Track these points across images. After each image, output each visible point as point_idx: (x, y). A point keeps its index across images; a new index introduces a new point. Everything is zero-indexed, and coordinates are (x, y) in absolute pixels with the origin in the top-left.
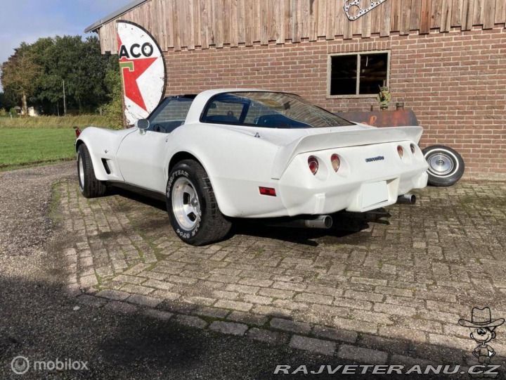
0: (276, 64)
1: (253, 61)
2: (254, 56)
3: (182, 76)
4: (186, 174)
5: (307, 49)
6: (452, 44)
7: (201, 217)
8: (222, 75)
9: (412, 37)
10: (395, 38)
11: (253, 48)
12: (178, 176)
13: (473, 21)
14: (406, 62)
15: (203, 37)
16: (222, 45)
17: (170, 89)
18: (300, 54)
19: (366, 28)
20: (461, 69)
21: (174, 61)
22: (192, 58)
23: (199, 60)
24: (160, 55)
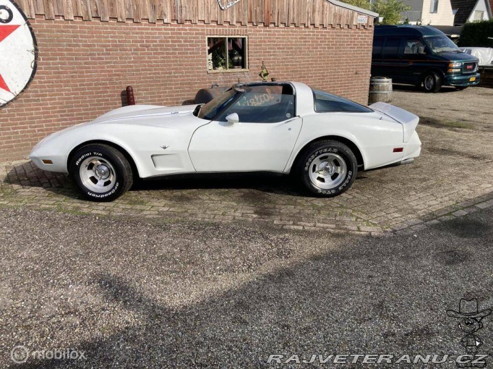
0: (164, 42)
1: (142, 37)
2: (142, 33)
3: (59, 50)
4: (335, 150)
5: (190, 30)
6: (281, 35)
7: (351, 176)
8: (110, 50)
9: (260, 27)
10: (250, 27)
11: (141, 25)
12: (323, 153)
13: (291, 21)
14: (257, 45)
15: (84, 7)
16: (107, 18)
17: (42, 64)
18: (184, 34)
19: (233, 17)
20: (286, 52)
21: (45, 31)
22: (71, 30)
23: (79, 32)
24: (25, 22)
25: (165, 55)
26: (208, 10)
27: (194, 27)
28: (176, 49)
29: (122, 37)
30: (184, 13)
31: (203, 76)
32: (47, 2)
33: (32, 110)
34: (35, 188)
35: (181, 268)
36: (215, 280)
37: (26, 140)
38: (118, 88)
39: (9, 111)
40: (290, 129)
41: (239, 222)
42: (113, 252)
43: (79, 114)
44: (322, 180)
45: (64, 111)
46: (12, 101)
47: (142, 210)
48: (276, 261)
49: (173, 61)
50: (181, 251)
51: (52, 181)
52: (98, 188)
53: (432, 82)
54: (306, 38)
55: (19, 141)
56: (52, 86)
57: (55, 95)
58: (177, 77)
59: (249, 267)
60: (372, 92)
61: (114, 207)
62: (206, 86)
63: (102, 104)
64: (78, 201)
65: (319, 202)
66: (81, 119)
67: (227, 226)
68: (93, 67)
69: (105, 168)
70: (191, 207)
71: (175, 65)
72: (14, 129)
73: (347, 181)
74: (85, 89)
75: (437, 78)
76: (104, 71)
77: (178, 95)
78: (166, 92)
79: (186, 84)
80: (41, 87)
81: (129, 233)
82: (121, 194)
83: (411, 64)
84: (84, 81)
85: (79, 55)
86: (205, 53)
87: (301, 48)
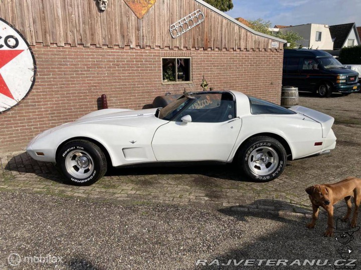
0: (130, 61)
1: (114, 58)
2: (114, 55)
3: (52, 68)
4: (269, 144)
5: (149, 53)
6: (216, 56)
7: (282, 165)
8: (89, 68)
9: (201, 51)
10: (193, 51)
11: (114, 49)
12: (259, 146)
13: (223, 46)
14: (199, 64)
15: (72, 37)
16: (89, 45)
17: (39, 78)
18: (145, 56)
19: (181, 44)
20: (219, 69)
21: (42, 54)
22: (62, 53)
23: (68, 55)
24: (27, 48)
25: (131, 71)
26: (163, 38)
27: (152, 51)
28: (139, 67)
29: (99, 58)
30: (145, 40)
31: (159, 86)
32: (45, 33)
33: (30, 112)
34: (29, 174)
35: (150, 248)
36: (181, 260)
37: (24, 136)
38: (95, 95)
39: (12, 114)
40: (232, 127)
41: (194, 204)
42: (92, 232)
43: (65, 116)
44: (259, 168)
45: (54, 113)
46: (15, 106)
47: (114, 193)
48: (231, 241)
49: (137, 76)
50: (149, 231)
51: (42, 168)
52: (80, 174)
53: (324, 90)
54: (234, 59)
55: (19, 136)
56: (46, 95)
57: (48, 101)
58: (139, 87)
59: (209, 247)
60: (283, 97)
61: (92, 190)
62: (162, 94)
63: (82, 108)
64: (63, 185)
65: (257, 186)
66: (67, 119)
67: (184, 208)
68: (77, 81)
69: (85, 159)
70: (153, 191)
71: (138, 79)
72: (15, 127)
73: (279, 169)
74: (70, 97)
75: (328, 87)
76: (85, 84)
77: (140, 101)
78: (131, 99)
79: (146, 92)
80: (37, 95)
81: (105, 214)
82: (97, 180)
83: (308, 77)
84: (70, 90)
85: (67, 71)
86: (160, 70)
87: (231, 66)
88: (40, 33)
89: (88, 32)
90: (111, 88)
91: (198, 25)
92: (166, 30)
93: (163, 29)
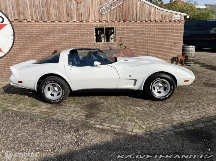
0: (73, 30)
1: (63, 28)
2: (63, 26)
3: (24, 34)
5: (86, 24)
6: (133, 26)
8: (48, 34)
9: (121, 22)
10: (116, 22)
11: (62, 22)
13: (138, 19)
14: (120, 31)
15: (36, 15)
16: (46, 20)
17: (17, 40)
18: (83, 26)
19: (107, 18)
20: (135, 34)
21: (18, 26)
22: (30, 26)
23: (34, 26)
24: (9, 23)
25: (74, 36)
26: (95, 15)
27: (88, 23)
28: (79, 33)
29: (53, 28)
30: (83, 17)
31: (93, 45)
32: (19, 13)
33: (12, 60)
38: (51, 50)
39: (2, 61)
41: (73, 121)
47: (34, 110)
50: (29, 135)
54: (146, 27)
55: (6, 74)
56: (21, 50)
57: (22, 54)
60: (184, 53)
67: (65, 122)
68: (40, 42)
70: (57, 110)
71: (78, 40)
72: (4, 68)
74: (35, 51)
76: (45, 43)
80: (16, 50)
81: (15, 122)
84: (36, 47)
85: (33, 36)
86: (94, 35)
87: (144, 32)
88: (16, 14)
89: (45, 12)
90: (62, 46)
91: (120, 5)
92: (97, 9)
93: (95, 9)
